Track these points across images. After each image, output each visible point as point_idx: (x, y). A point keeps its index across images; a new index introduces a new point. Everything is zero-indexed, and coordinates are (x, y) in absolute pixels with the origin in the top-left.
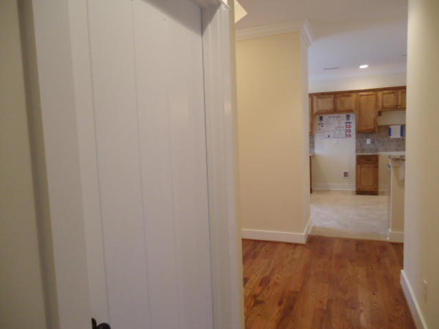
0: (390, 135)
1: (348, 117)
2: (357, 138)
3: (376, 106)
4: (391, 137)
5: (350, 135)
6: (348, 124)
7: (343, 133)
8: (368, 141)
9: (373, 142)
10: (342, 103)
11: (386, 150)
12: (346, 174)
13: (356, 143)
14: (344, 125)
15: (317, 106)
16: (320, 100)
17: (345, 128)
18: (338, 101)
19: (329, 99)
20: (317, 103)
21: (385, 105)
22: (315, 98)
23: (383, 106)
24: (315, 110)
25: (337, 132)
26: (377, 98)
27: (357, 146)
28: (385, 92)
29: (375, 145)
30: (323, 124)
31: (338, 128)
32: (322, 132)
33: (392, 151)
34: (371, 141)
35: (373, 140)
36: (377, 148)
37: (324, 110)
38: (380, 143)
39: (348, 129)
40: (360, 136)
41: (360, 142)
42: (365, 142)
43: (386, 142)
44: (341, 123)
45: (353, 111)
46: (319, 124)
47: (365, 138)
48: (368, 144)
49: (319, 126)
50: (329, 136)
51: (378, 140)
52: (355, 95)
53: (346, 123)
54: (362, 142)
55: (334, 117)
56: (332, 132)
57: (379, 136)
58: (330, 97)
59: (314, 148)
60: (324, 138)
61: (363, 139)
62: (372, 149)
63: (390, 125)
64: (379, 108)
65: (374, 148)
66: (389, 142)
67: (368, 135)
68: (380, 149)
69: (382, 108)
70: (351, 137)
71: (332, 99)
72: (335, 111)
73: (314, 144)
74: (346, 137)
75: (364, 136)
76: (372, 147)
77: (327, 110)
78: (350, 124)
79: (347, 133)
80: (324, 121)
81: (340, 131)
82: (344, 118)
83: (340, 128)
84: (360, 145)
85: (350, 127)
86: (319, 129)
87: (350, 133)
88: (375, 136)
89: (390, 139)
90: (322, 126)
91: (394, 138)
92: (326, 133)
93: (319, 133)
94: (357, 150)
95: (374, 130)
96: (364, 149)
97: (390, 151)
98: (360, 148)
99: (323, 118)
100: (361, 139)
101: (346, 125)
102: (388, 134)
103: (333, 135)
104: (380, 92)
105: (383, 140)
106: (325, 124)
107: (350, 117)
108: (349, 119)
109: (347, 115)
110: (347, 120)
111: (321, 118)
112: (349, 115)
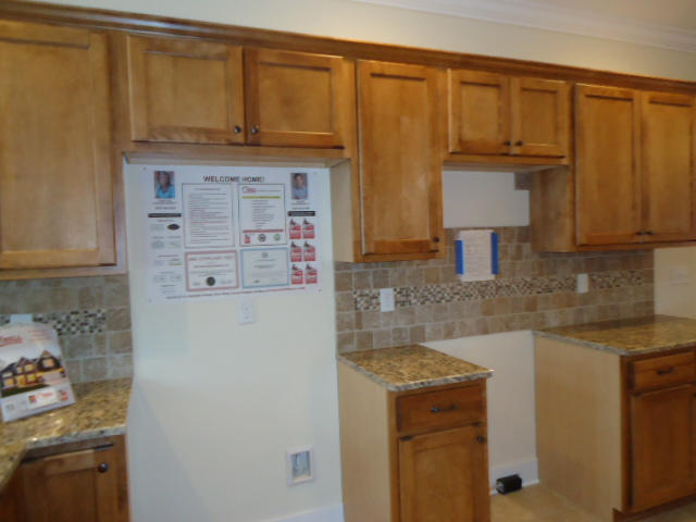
0: (459, 270)
1: (299, 182)
2: (340, 285)
4: (466, 278)
5: (312, 272)
6: (301, 225)
7: (281, 262)
8: (387, 299)
10: (289, 102)
11: (449, 334)
12: (301, 464)
13: (339, 309)
14: (280, 221)
17: (285, 239)
18: (266, 85)
19: (218, 69)
21: (470, 134)
22: (131, 45)
23: (461, 141)
24: (136, 126)
25: (251, 259)
26: (437, 98)
27: (341, 324)
28: (470, 75)
29: (412, 313)
30: (179, 215)
31: (254, 238)
32: (175, 261)
33: (470, 334)
34: (395, 296)
35: (404, 292)
36: (418, 324)
37: (190, 130)
38: (427, 303)
39: (300, 243)
40: (353, 279)
41: (353, 302)
42: (374, 301)
43: (448, 298)
44: (269, 211)
45: (342, 148)
46: (151, 216)
47: (372, 284)
48: (385, 314)
49: (156, 228)
50: (211, 281)
51: (421, 291)
52: (346, 68)
53: (290, 214)
54: (362, 304)
55: (232, 179)
56: (228, 258)
57: (423, 273)
58: (222, 58)
59: (131, 350)
60: (188, 290)
61: (367, 292)
62: (399, 331)
63: (459, 229)
64: (447, 147)
65: (410, 326)
66: (458, 297)
67: (386, 272)
68: (428, 330)
69: (458, 150)
70: (315, 281)
71: (235, 67)
72: (250, 137)
73: (129, 325)
74: (294, 282)
75: (370, 278)
76: (402, 324)
77: (208, 132)
78: (310, 219)
79: (298, 265)
80: (179, 202)
81: (265, 255)
82: (281, 188)
83: (262, 238)
84: (354, 317)
85: (312, 237)
86: (157, 245)
87: (312, 264)
88: (408, 273)
89: (459, 287)
90: (174, 227)
91: (471, 283)
92: (196, 263)
93: (158, 263)
94: (342, 342)
95: (433, 247)
96: (370, 336)
97: (462, 336)
98: (356, 331)
99: (177, 181)
100: (359, 293)
101: (292, 223)
102: (453, 265)
103: (231, 276)
104: (449, 71)
105: (438, 289)
106: (186, 215)
107: (305, 183)
108: (306, 197)
109: (296, 176)
110: (297, 198)
111: (165, 183)
112: (304, 176)
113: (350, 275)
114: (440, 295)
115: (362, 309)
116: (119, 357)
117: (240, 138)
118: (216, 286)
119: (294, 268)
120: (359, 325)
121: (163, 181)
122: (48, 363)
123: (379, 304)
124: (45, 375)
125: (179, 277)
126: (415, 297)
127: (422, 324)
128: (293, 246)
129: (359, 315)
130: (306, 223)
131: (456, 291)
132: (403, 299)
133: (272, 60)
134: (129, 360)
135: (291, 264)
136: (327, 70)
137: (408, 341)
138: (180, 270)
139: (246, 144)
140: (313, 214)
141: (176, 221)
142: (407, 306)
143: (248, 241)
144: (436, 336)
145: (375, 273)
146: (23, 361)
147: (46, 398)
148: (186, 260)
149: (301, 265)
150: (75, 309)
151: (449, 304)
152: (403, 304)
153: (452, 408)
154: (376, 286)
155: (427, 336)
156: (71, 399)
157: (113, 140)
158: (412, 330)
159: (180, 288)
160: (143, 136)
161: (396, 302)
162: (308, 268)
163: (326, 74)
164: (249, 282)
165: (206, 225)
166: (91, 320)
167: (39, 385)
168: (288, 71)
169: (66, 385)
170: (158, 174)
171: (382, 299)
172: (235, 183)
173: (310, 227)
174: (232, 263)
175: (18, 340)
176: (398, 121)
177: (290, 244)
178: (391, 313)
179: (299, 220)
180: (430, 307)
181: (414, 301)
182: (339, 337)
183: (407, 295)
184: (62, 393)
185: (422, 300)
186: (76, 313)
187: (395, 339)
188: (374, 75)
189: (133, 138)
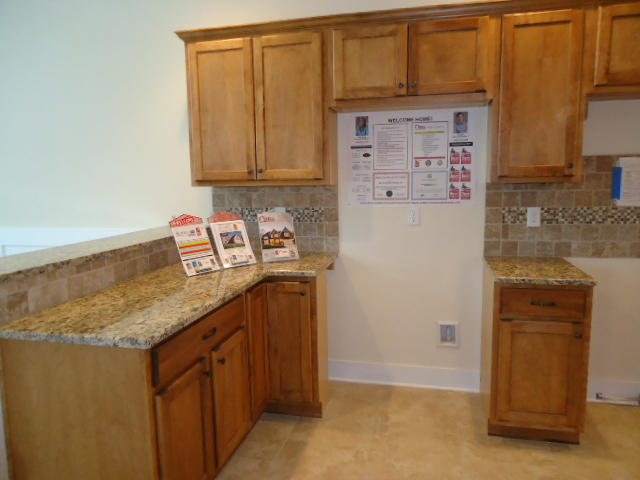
0: (616, 194)
1: (460, 119)
2: (490, 202)
3: (580, 73)
4: (621, 203)
5: (466, 190)
6: (460, 153)
7: (442, 182)
8: (533, 217)
9: (549, 219)
11: (598, 253)
12: (447, 334)
13: (488, 220)
14: (443, 150)
15: (344, 72)
16: (353, 46)
17: (446, 165)
18: (425, 49)
19: (390, 42)
20: (344, 59)
21: (619, 65)
22: (335, 36)
23: (607, 72)
24: (337, 90)
25: (419, 179)
26: (583, 37)
27: (488, 233)
28: (624, 8)
29: (560, 230)
30: (370, 147)
31: (422, 163)
32: (366, 179)
33: (623, 255)
34: (542, 215)
35: (552, 211)
36: (563, 240)
37: (369, 89)
38: (575, 223)
39: (458, 167)
40: (503, 197)
41: (501, 217)
42: (521, 217)
43: (600, 220)
44: (435, 143)
45: (484, 91)
46: (353, 148)
47: (520, 202)
48: (531, 228)
49: (356, 156)
50: (389, 194)
51: (570, 212)
52: (492, 24)
53: (451, 145)
54: (509, 219)
55: (408, 120)
56: (402, 177)
57: (574, 195)
58: (393, 34)
59: (337, 235)
60: (374, 199)
61: (515, 209)
62: (545, 244)
63: (618, 157)
64: (592, 80)
65: (555, 242)
66: (610, 220)
67: (533, 194)
68: (574, 246)
69: (605, 82)
70: (469, 198)
71: (402, 40)
72: (411, 90)
73: (337, 220)
74: (451, 198)
75: (519, 198)
76: (546, 239)
77: (381, 89)
78: (467, 148)
79: (455, 184)
80: (372, 138)
81: (430, 176)
82: (445, 124)
83: (428, 163)
84: (501, 228)
85: (469, 162)
86: (356, 167)
87: (467, 184)
88: (557, 195)
89: (614, 211)
90: (367, 155)
91: (629, 208)
92: (380, 180)
93: (355, 180)
94: (488, 248)
95: (567, 172)
96: (515, 245)
97: (613, 256)
98: (502, 240)
99: (370, 123)
100: (507, 209)
101: (453, 151)
102: (609, 190)
103: (404, 191)
104: (600, 8)
105: (589, 211)
106: (375, 146)
107: (466, 120)
108: (465, 131)
109: (457, 115)
110: (458, 132)
111: (362, 125)
112: (465, 115)
113: (501, 195)
114: (591, 217)
115: (509, 223)
116: (330, 238)
117: (403, 91)
118: (393, 196)
119: (452, 187)
120: (505, 235)
121: (361, 123)
122: (286, 235)
123: (525, 220)
124: (285, 241)
125: (368, 190)
126: (563, 217)
127: (567, 241)
128: (452, 169)
129: (505, 228)
130: (464, 151)
131: (609, 214)
132: (550, 217)
133: (430, 29)
134: (336, 241)
135: (450, 184)
136: (475, 29)
137: (552, 254)
138: (369, 185)
139: (408, 95)
140: (471, 144)
141: (368, 151)
142: (554, 223)
143: (417, 164)
144: (583, 252)
145: (523, 193)
146: (274, 232)
147: (283, 253)
148: (374, 179)
149: (458, 185)
150: (308, 206)
151: (600, 226)
152: (550, 221)
153: (552, 304)
154: (523, 205)
155: (572, 252)
156: (297, 256)
157: (323, 100)
158: (557, 244)
159: (369, 198)
160: (340, 96)
161: (542, 220)
162: (464, 187)
163: (474, 33)
164: (416, 196)
165: (389, 153)
166: (315, 214)
167: (281, 246)
168: (440, 36)
169: (295, 249)
170: (358, 119)
171: (529, 216)
172: (410, 123)
173: (468, 155)
174: (405, 181)
175: (273, 220)
176: (540, 63)
177: (450, 168)
178: (536, 228)
179: (458, 150)
180: (578, 227)
181: (561, 220)
182: (486, 243)
183: (555, 214)
184: (292, 252)
185: (570, 220)
186: (307, 209)
187: (538, 251)
188: (517, 26)
189: (335, 98)
